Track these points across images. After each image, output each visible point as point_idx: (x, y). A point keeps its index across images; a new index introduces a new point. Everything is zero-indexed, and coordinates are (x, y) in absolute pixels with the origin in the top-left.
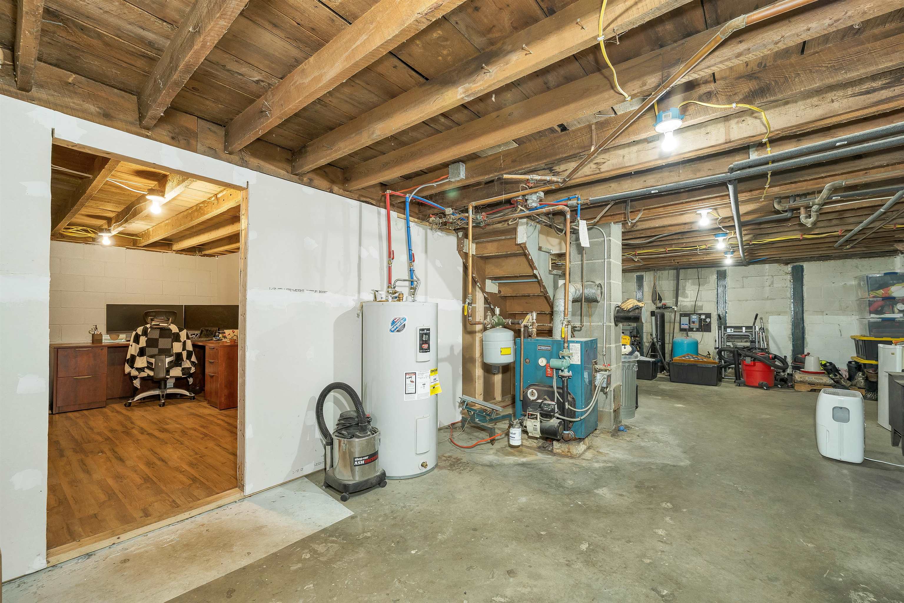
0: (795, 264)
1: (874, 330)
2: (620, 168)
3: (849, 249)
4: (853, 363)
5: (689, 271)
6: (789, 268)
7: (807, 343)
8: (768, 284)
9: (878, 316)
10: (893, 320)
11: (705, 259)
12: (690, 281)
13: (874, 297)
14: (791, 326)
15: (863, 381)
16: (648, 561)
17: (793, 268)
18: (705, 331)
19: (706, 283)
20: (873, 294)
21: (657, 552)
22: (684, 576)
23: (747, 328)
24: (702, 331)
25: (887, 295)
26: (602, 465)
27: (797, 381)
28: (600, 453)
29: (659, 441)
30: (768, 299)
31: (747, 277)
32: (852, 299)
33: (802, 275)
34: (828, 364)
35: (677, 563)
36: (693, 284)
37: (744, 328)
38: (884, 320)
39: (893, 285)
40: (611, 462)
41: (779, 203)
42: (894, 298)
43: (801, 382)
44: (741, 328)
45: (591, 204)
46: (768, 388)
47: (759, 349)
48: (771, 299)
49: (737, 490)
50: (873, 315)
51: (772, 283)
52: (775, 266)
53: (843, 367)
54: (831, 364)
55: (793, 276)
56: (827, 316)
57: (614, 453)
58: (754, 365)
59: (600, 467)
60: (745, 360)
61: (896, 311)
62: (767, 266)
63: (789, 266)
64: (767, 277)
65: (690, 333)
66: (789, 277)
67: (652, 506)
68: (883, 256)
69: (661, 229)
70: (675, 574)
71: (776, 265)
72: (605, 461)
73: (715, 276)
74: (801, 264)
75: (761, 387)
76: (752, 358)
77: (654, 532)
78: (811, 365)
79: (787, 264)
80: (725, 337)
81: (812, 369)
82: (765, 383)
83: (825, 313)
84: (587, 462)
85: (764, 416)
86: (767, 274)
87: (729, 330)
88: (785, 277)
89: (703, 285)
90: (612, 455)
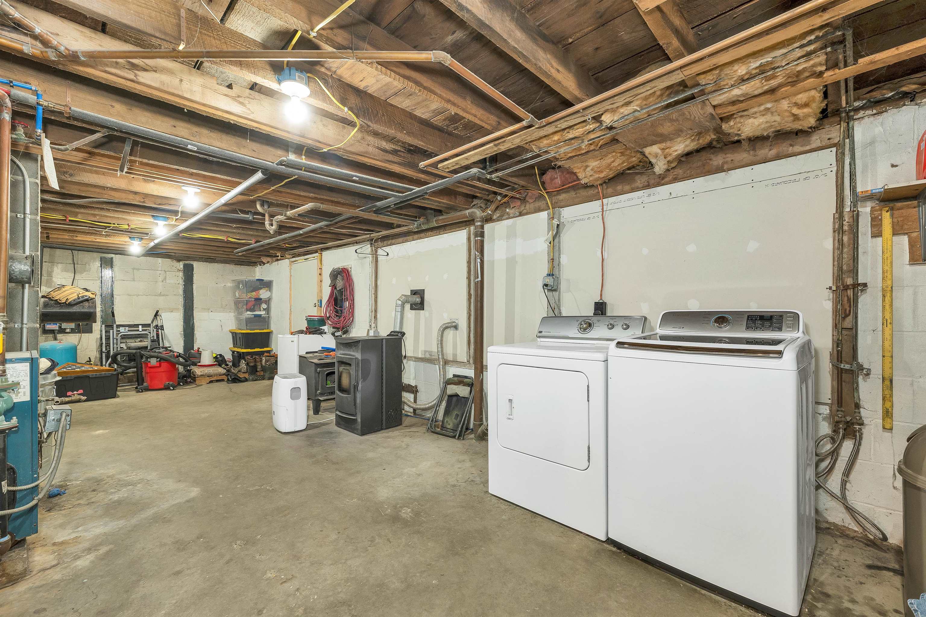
0: (187, 262)
1: (249, 325)
2: (173, 94)
3: (240, 256)
4: (236, 353)
5: (58, 252)
6: (181, 265)
7: (196, 339)
8: (160, 279)
9: (251, 313)
10: (260, 316)
11: (98, 240)
12: (60, 266)
13: (250, 298)
14: (182, 323)
15: (245, 367)
16: (301, 610)
17: (185, 265)
18: (84, 332)
19: (85, 271)
20: (249, 295)
21: (295, 595)
22: (339, 593)
23: (144, 325)
24: (79, 332)
25: (257, 297)
26: (91, 557)
27: (197, 375)
28: (62, 543)
29: (134, 484)
30: (160, 295)
31: (138, 269)
32: (229, 299)
33: (192, 274)
34: (218, 356)
35: (320, 588)
36: (66, 270)
37: (140, 327)
38: (256, 316)
39: (261, 289)
40: (100, 544)
41: (262, 205)
42: (261, 299)
43: (201, 375)
44: (137, 326)
45: (69, 118)
46: (174, 387)
47: (163, 348)
48: (163, 295)
49: (269, 490)
50: (249, 313)
51: (165, 279)
52: (168, 262)
53: (228, 356)
54: (221, 355)
55: (184, 273)
56: (212, 313)
57: (86, 531)
58: (160, 366)
59: (92, 562)
60: (150, 362)
61: (262, 309)
62: (160, 260)
63: (181, 263)
64: (160, 272)
65: (59, 336)
66: (181, 274)
67: (227, 557)
68: (249, 266)
69: (98, 190)
70: (332, 599)
71: (168, 260)
72: (89, 550)
73: (98, 264)
74: (191, 262)
75: (167, 388)
76: (157, 358)
77: (267, 579)
78: (206, 359)
79: (179, 261)
80: (119, 338)
81: (207, 363)
82: (171, 383)
83: (210, 311)
84: (58, 569)
85: (203, 416)
86: (160, 269)
87: (122, 329)
88: (177, 274)
89: (81, 273)
90: (89, 535)
